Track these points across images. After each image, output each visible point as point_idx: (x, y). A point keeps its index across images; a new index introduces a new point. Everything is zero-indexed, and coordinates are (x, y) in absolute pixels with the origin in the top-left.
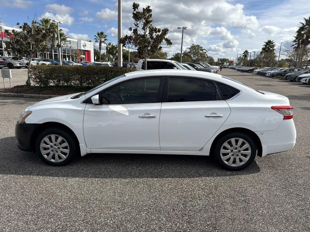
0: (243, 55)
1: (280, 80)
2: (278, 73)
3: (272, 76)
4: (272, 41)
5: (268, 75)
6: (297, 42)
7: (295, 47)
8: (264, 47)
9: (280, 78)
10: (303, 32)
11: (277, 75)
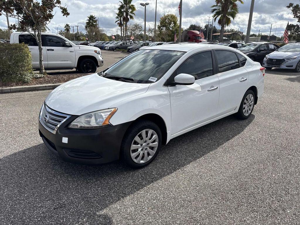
0: (65, 29)
1: (122, 52)
2: (116, 46)
3: (112, 49)
4: (93, 16)
5: (107, 49)
6: (119, 19)
7: (119, 23)
8: (88, 21)
9: (121, 51)
10: (122, 10)
11: (116, 48)
